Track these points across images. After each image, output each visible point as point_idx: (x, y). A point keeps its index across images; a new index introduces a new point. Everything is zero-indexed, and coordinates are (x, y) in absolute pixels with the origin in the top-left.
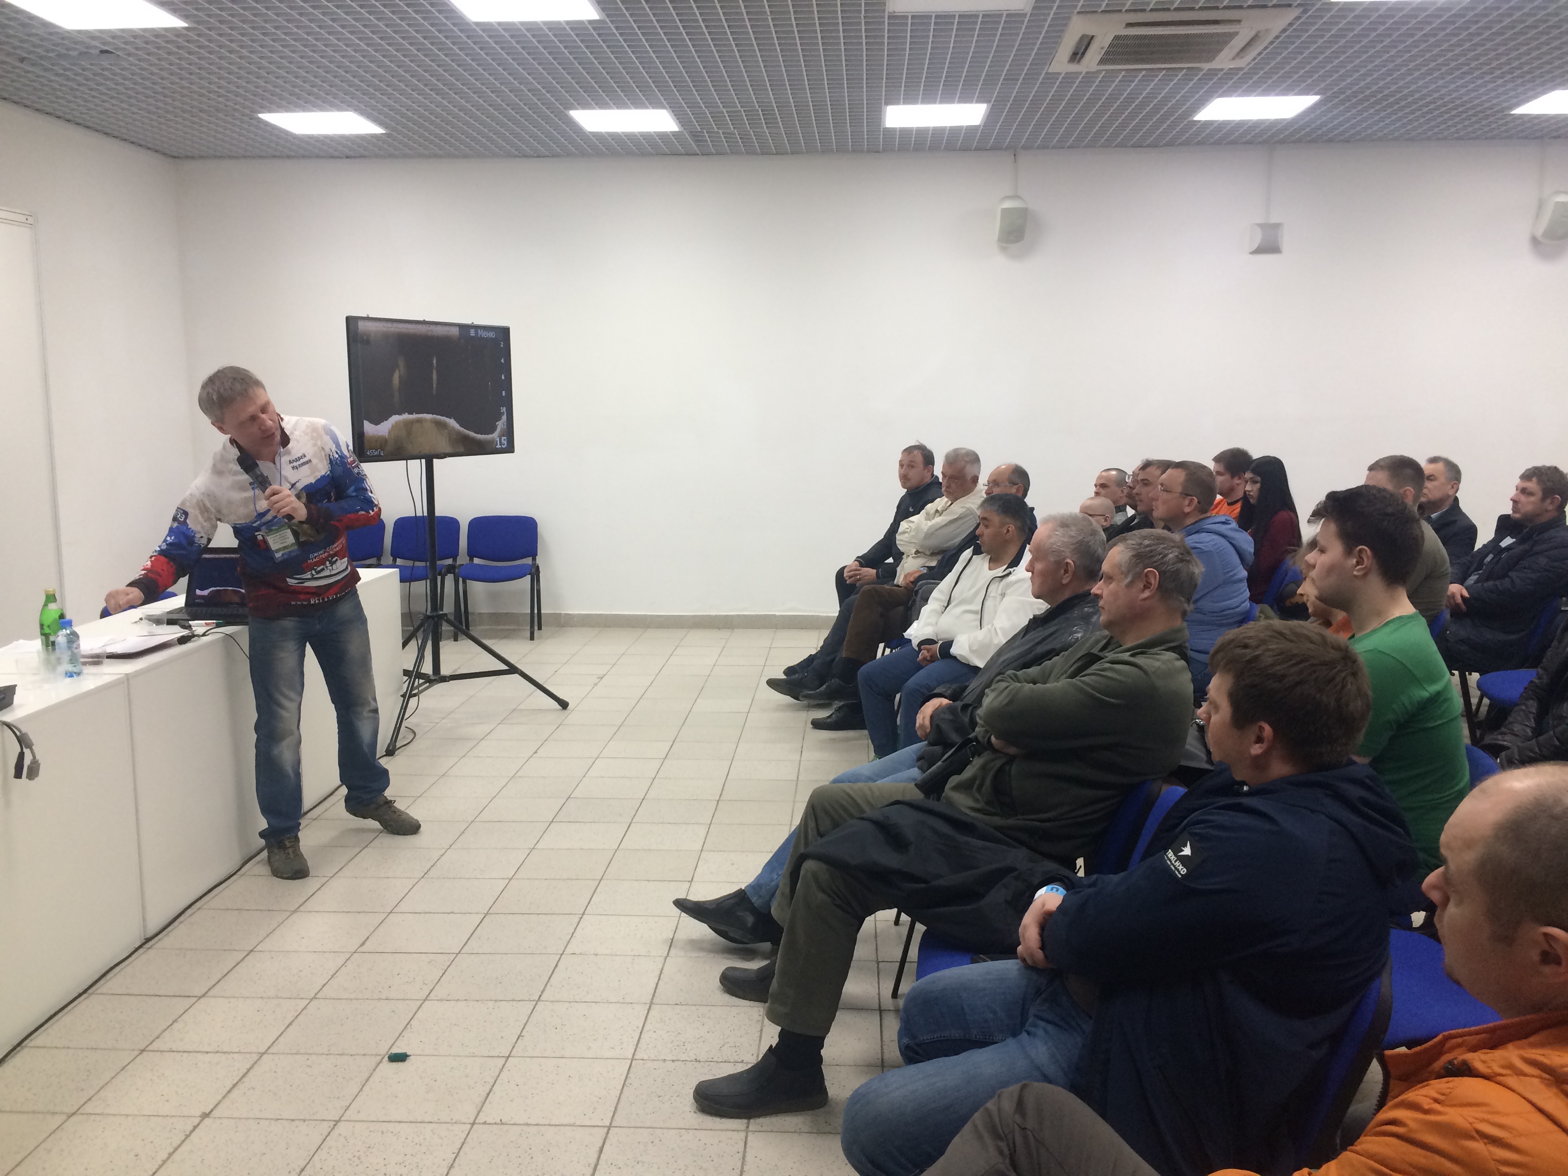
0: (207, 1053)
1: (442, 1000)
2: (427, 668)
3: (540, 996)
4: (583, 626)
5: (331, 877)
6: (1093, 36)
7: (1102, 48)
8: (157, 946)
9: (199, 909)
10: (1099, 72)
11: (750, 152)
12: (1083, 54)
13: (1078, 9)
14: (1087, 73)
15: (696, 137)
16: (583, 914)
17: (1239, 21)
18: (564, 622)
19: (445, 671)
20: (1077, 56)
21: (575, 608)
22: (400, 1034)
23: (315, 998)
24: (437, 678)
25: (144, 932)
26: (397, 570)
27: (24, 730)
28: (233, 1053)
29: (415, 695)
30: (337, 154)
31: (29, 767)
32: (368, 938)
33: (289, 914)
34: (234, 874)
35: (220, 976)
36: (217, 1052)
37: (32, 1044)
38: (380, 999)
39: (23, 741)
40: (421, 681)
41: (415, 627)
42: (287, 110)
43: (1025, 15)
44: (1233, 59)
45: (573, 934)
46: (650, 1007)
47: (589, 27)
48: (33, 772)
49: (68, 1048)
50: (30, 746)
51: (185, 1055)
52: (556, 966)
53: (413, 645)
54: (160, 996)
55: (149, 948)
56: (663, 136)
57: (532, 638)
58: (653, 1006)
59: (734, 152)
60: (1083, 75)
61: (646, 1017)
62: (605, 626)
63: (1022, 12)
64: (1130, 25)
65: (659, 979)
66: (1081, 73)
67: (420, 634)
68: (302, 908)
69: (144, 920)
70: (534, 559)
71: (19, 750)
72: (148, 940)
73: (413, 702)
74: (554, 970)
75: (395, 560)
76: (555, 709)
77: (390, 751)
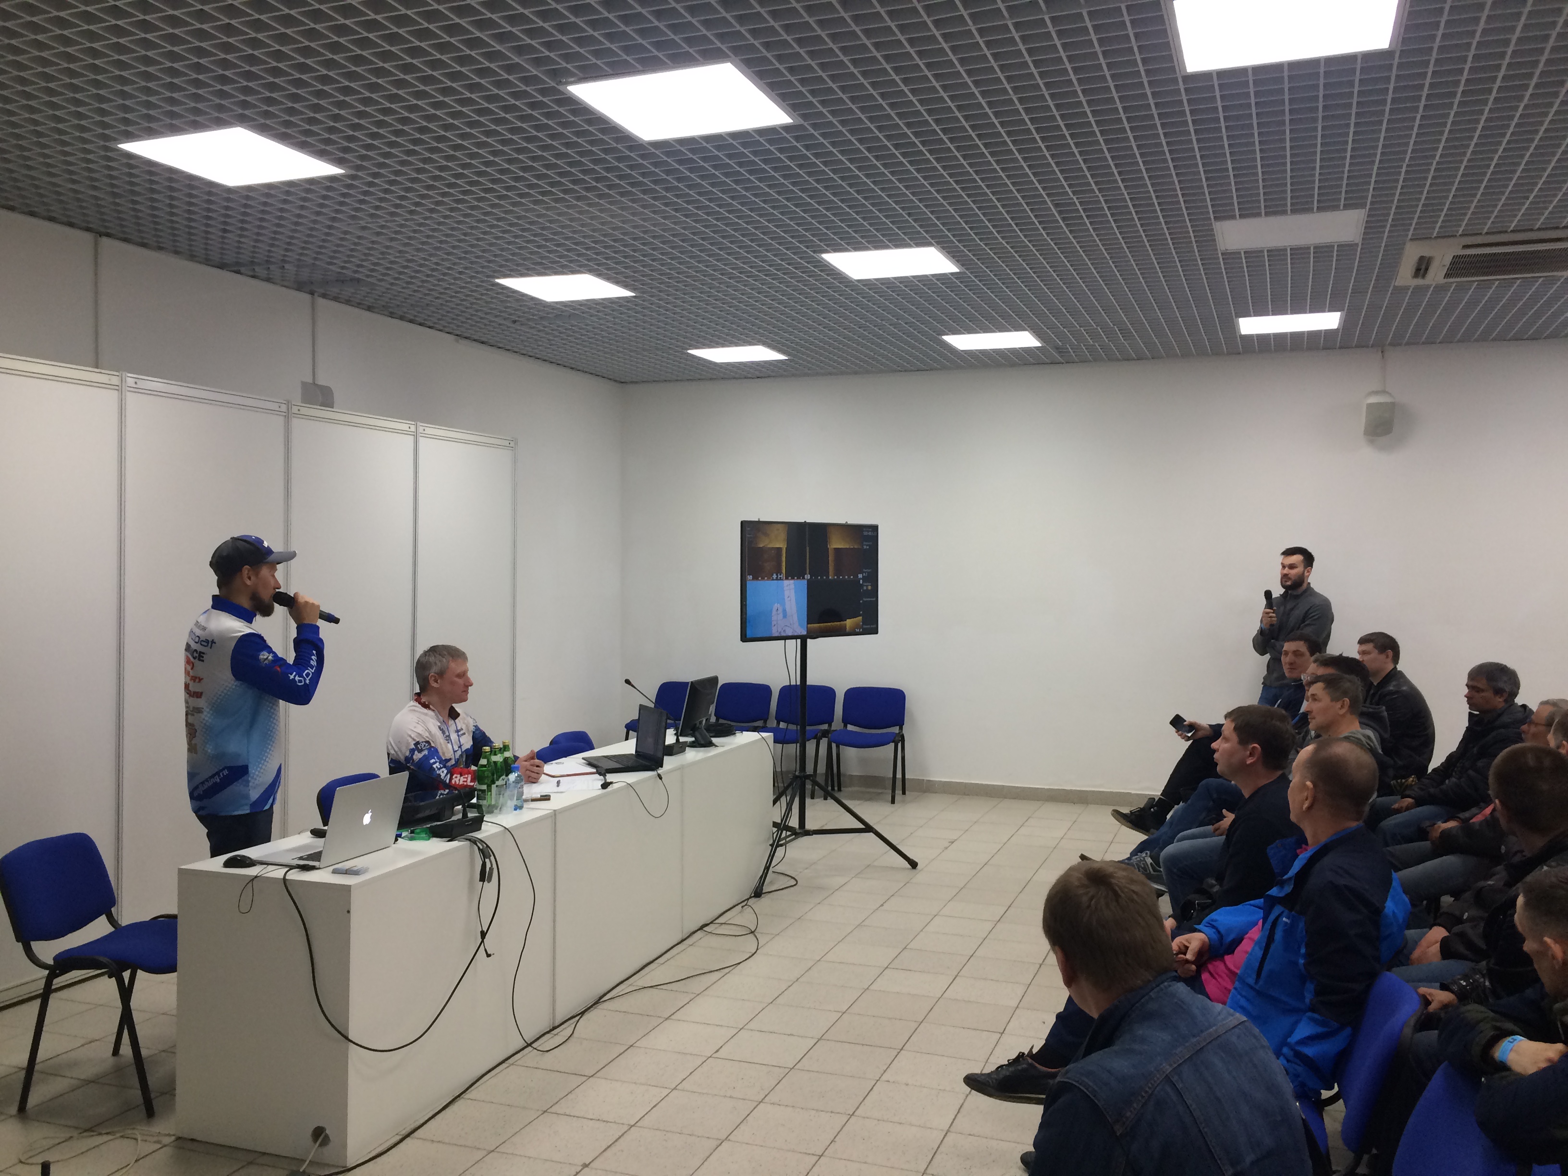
0: (592, 1119)
1: (774, 1104)
2: (794, 822)
3: (854, 1112)
4: (944, 792)
6: (1431, 257)
7: (1444, 266)
10: (1447, 283)
11: (1113, 359)
12: (1427, 269)
13: (1410, 237)
14: (1434, 285)
15: (1057, 349)
16: (901, 1049)
18: (928, 788)
19: (809, 826)
20: (1420, 273)
21: (938, 776)
24: (802, 831)
25: (553, 1020)
26: (771, 734)
28: (610, 1122)
29: (781, 845)
31: (488, 873)
32: (721, 1047)
33: (662, 1020)
35: (606, 1062)
36: (598, 1120)
38: (725, 1096)
39: (485, 853)
40: (789, 833)
41: (785, 786)
43: (1357, 245)
45: (890, 1065)
46: (946, 1134)
47: (952, 278)
49: (491, 1103)
51: (575, 1119)
53: (783, 800)
54: (560, 1072)
56: (1026, 351)
57: (893, 802)
58: (949, 1134)
59: (1098, 359)
60: (1431, 288)
61: (943, 1140)
62: (965, 794)
63: (1354, 243)
64: (1466, 247)
66: (1427, 287)
67: (789, 792)
68: (672, 1017)
69: (554, 1011)
70: (901, 728)
72: (554, 1028)
73: (780, 851)
75: (778, 723)
76: (905, 869)
77: (758, 893)
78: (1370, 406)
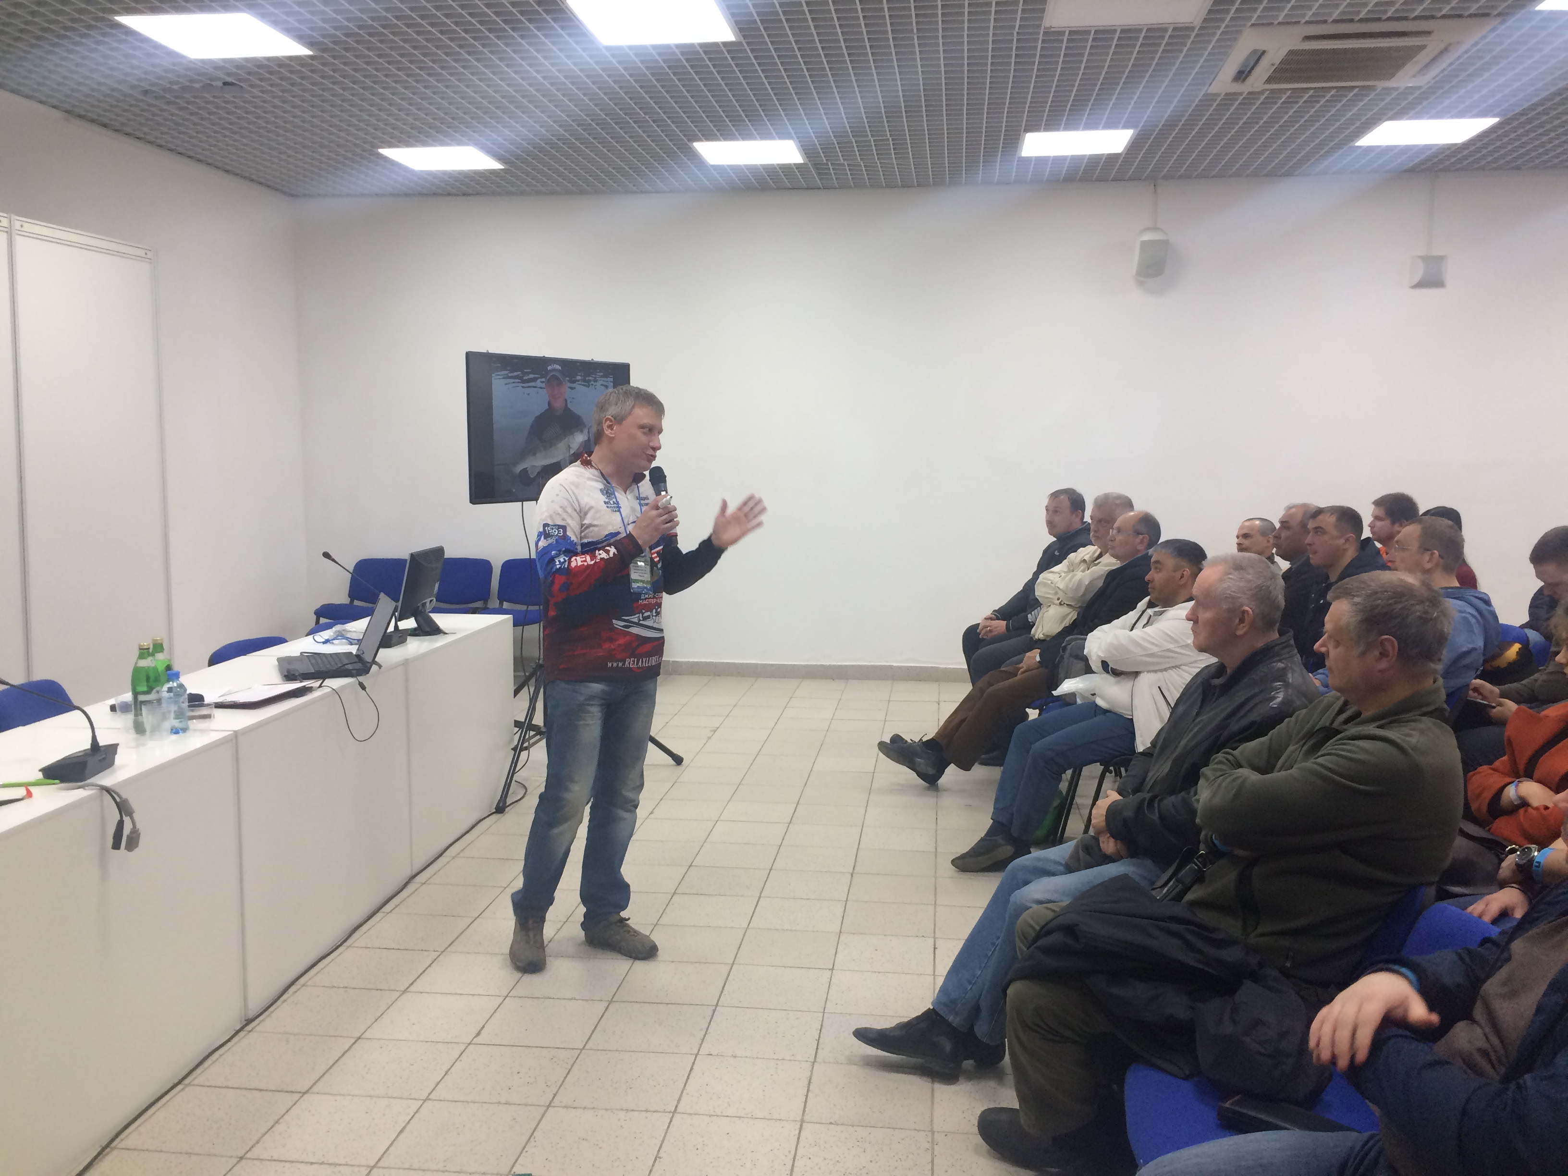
0: (312, 1163)
1: (566, 1107)
3: (676, 1106)
4: (692, 673)
5: (442, 952)
6: (1264, 52)
7: (1273, 65)
8: (257, 1029)
9: (303, 985)
10: (1262, 92)
11: (875, 185)
12: (1250, 72)
13: (1253, 21)
14: (1249, 93)
15: (820, 168)
16: (717, 1005)
17: (1429, 33)
20: (1242, 75)
21: (685, 655)
22: (523, 1149)
23: (427, 1099)
25: (245, 1015)
26: (510, 616)
27: (124, 796)
28: (340, 1165)
29: (526, 748)
30: (454, 191)
31: (128, 837)
32: (483, 1027)
33: (398, 994)
34: (341, 945)
35: (324, 1068)
36: (322, 1163)
37: (121, 1145)
39: (123, 807)
40: (532, 733)
41: (527, 674)
42: (408, 144)
43: (1192, 29)
44: (1414, 76)
45: (707, 1029)
46: (801, 1126)
47: (724, 50)
48: (133, 844)
49: (161, 1151)
50: (130, 814)
51: (288, 1165)
52: (692, 1069)
53: (525, 694)
54: (260, 1090)
55: (250, 1031)
56: (786, 169)
58: (804, 1125)
59: (859, 185)
60: (1244, 96)
61: (798, 1138)
62: (715, 675)
63: (1192, 25)
64: (1308, 38)
65: (808, 1091)
66: (1241, 94)
67: (532, 681)
68: (412, 989)
69: (245, 999)
71: (119, 818)
72: (249, 1021)
73: (524, 754)
74: (689, 1075)
75: (501, 604)
76: (668, 766)
77: (500, 809)
78: (1143, 243)
